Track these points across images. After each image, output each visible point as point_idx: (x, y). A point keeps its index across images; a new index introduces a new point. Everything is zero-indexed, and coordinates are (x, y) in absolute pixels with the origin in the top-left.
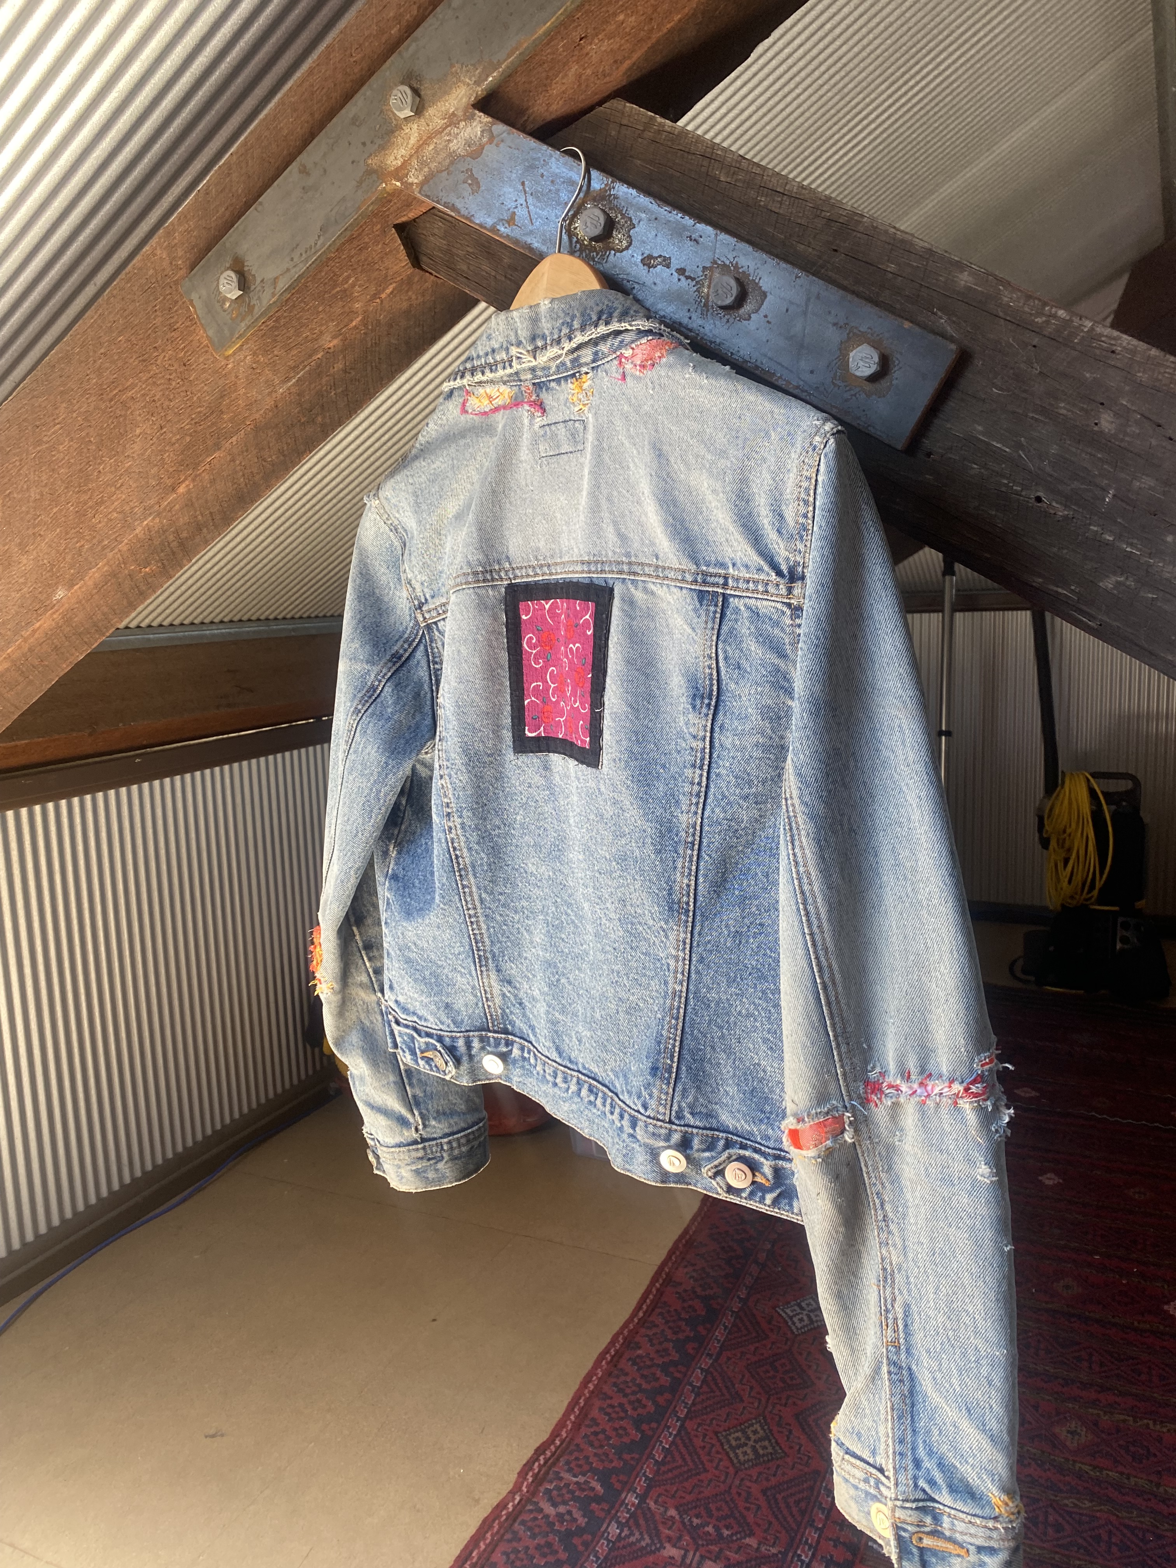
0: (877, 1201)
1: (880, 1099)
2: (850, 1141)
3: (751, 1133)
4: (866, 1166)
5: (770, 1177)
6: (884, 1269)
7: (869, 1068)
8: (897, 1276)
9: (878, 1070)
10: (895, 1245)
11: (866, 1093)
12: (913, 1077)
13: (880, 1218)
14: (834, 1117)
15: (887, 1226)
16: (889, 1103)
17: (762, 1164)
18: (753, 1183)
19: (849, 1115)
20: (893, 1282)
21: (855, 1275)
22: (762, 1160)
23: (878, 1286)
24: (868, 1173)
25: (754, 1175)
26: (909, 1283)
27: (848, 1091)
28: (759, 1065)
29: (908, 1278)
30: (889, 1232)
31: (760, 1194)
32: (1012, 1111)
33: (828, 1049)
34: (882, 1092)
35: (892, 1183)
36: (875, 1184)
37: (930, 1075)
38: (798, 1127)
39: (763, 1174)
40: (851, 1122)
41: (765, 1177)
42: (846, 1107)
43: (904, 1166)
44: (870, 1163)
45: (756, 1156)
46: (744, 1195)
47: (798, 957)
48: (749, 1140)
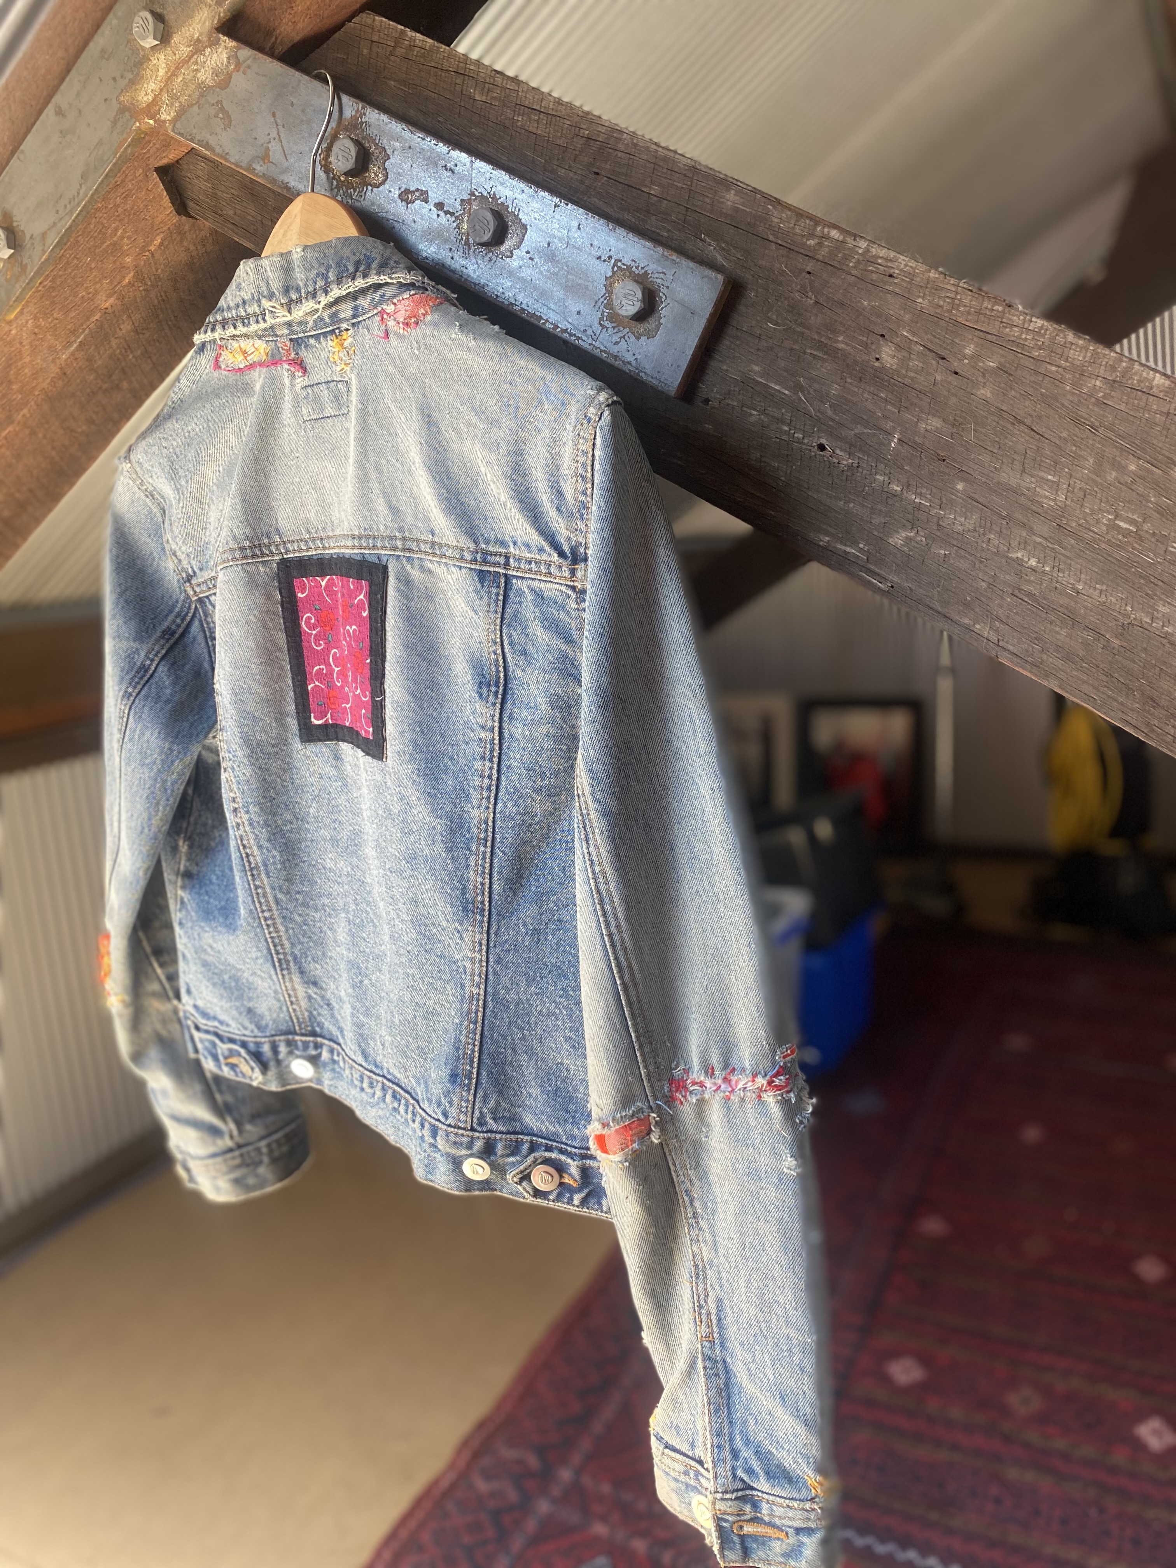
0: (686, 1199)
1: (685, 1097)
2: (656, 1141)
3: (556, 1134)
4: (675, 1165)
5: (577, 1178)
6: (696, 1266)
7: (673, 1066)
8: (708, 1271)
9: (681, 1067)
10: (705, 1242)
11: (670, 1091)
12: (717, 1073)
13: (690, 1215)
14: (639, 1119)
15: (697, 1223)
16: (694, 1101)
17: (569, 1165)
18: (561, 1184)
19: (654, 1115)
20: (705, 1278)
21: (668, 1273)
22: (569, 1161)
23: (691, 1283)
24: (676, 1171)
25: (561, 1177)
26: (720, 1279)
27: (653, 1091)
28: (562, 1064)
29: (719, 1273)
30: (700, 1229)
31: (568, 1195)
32: (814, 1100)
33: (631, 1051)
34: (686, 1089)
35: (700, 1179)
36: (683, 1182)
37: (734, 1069)
38: (604, 1133)
39: (571, 1175)
40: (656, 1122)
41: (573, 1177)
42: (651, 1108)
43: (712, 1162)
44: (677, 1162)
45: (563, 1158)
46: (551, 1197)
47: (597, 959)
48: (554, 1141)
